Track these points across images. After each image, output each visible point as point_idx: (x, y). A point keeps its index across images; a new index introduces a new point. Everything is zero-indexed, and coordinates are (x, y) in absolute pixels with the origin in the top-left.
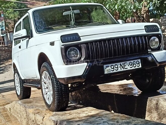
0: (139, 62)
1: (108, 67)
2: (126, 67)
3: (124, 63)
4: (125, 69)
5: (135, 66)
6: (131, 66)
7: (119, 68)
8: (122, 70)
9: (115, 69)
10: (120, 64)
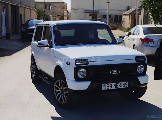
0: (127, 83)
1: (105, 85)
2: (117, 86)
3: (117, 84)
4: (117, 87)
5: (124, 86)
6: (121, 86)
7: (113, 87)
8: (115, 88)
9: (110, 87)
10: (114, 84)
